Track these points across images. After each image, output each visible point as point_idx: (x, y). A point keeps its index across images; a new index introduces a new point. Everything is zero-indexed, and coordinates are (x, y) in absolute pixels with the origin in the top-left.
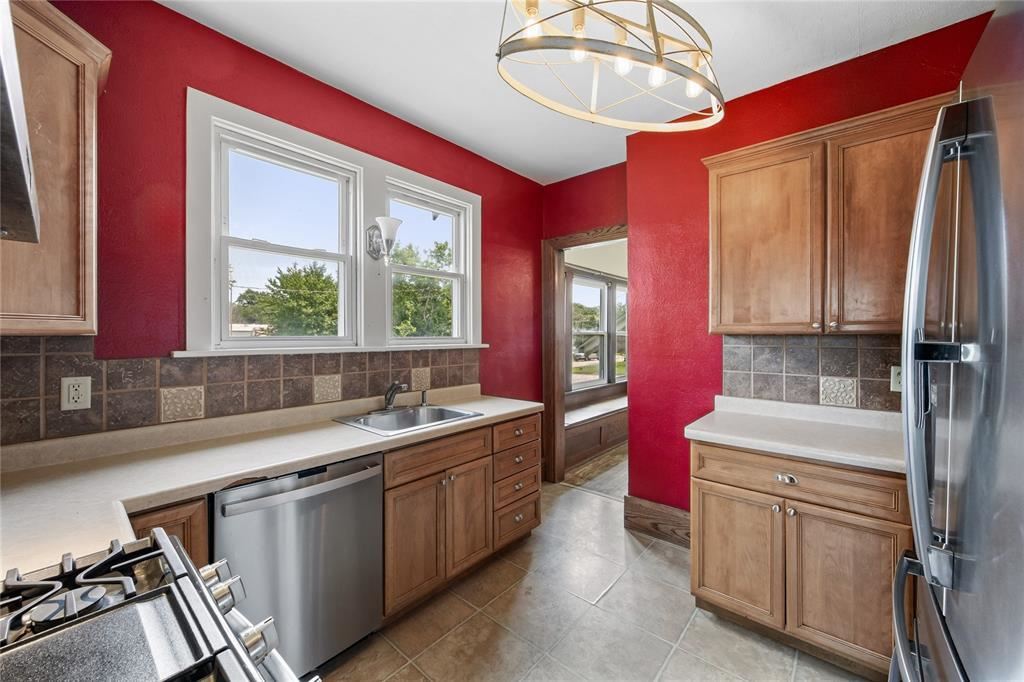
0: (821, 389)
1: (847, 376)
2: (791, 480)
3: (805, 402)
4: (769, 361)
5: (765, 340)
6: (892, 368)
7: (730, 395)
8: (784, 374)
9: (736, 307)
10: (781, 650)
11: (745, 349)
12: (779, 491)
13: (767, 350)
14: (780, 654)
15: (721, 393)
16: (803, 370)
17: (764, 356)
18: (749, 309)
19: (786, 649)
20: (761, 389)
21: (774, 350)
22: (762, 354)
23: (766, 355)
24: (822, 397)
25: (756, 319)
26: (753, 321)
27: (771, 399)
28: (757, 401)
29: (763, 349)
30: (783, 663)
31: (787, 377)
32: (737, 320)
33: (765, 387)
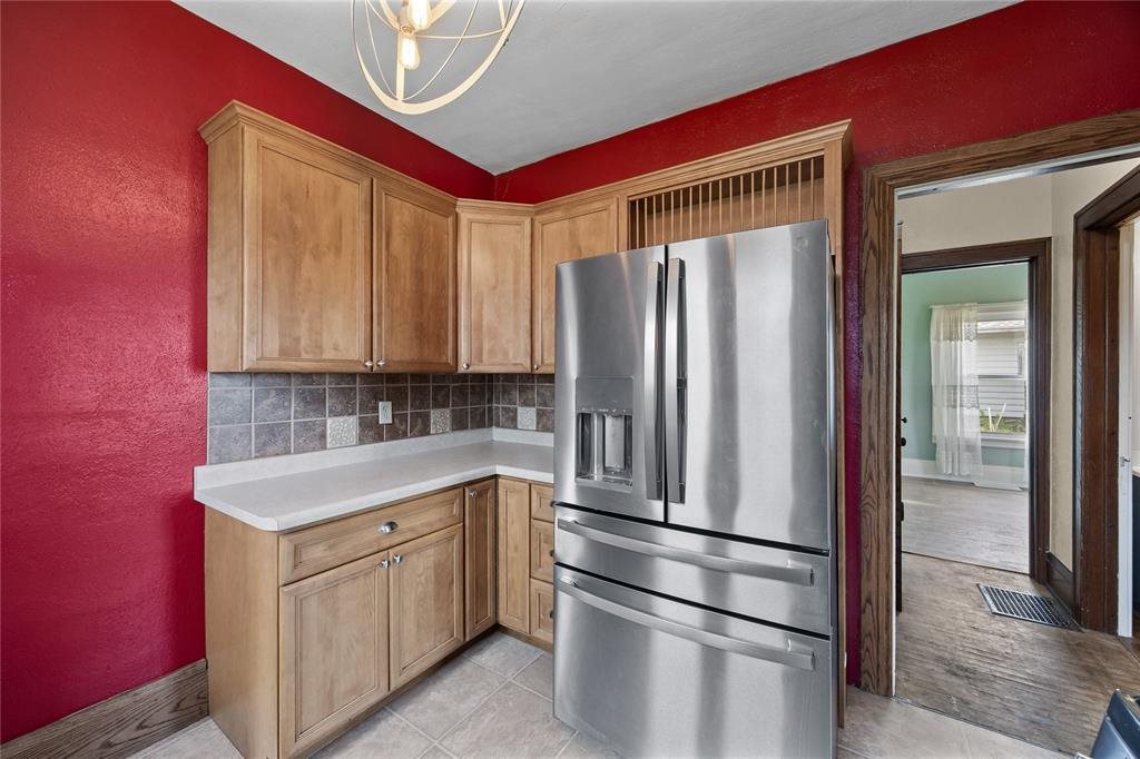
0: (329, 432)
1: (349, 414)
2: (392, 525)
3: (314, 450)
4: (275, 407)
5: (270, 380)
6: (380, 403)
7: (220, 461)
8: (292, 421)
9: (282, 335)
10: (379, 720)
11: (243, 391)
12: (386, 544)
13: (273, 393)
14: (383, 723)
15: (203, 462)
16: (311, 414)
17: (269, 401)
18: (298, 340)
19: (379, 716)
20: (264, 445)
21: (282, 392)
22: (267, 397)
23: (272, 399)
24: (329, 440)
25: (307, 352)
26: (304, 356)
27: (277, 455)
28: (261, 460)
29: (268, 391)
30: (395, 727)
31: (295, 423)
32: (284, 353)
33: (271, 441)
